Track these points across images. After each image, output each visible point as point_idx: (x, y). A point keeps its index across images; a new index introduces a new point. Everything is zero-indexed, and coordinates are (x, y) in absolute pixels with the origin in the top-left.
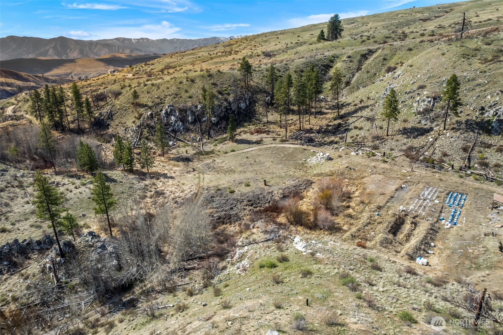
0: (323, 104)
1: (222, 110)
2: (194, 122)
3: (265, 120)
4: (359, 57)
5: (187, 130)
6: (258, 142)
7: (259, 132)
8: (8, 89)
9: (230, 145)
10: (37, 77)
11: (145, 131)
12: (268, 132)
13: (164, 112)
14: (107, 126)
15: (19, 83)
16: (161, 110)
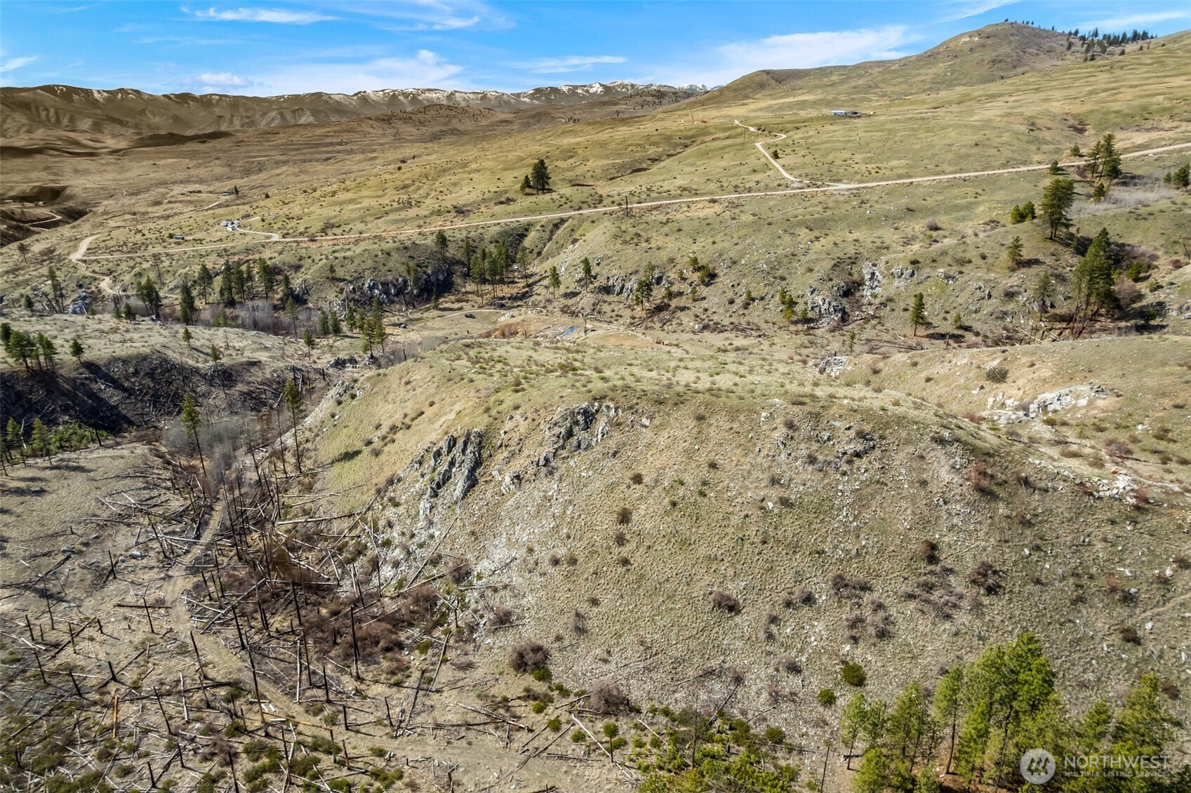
0: (516, 274)
2: (397, 295)
3: (463, 290)
4: (551, 227)
5: (393, 302)
6: (461, 309)
7: (458, 301)
9: (435, 313)
11: (352, 304)
12: (467, 301)
13: (367, 285)
14: (305, 302)
16: (363, 284)
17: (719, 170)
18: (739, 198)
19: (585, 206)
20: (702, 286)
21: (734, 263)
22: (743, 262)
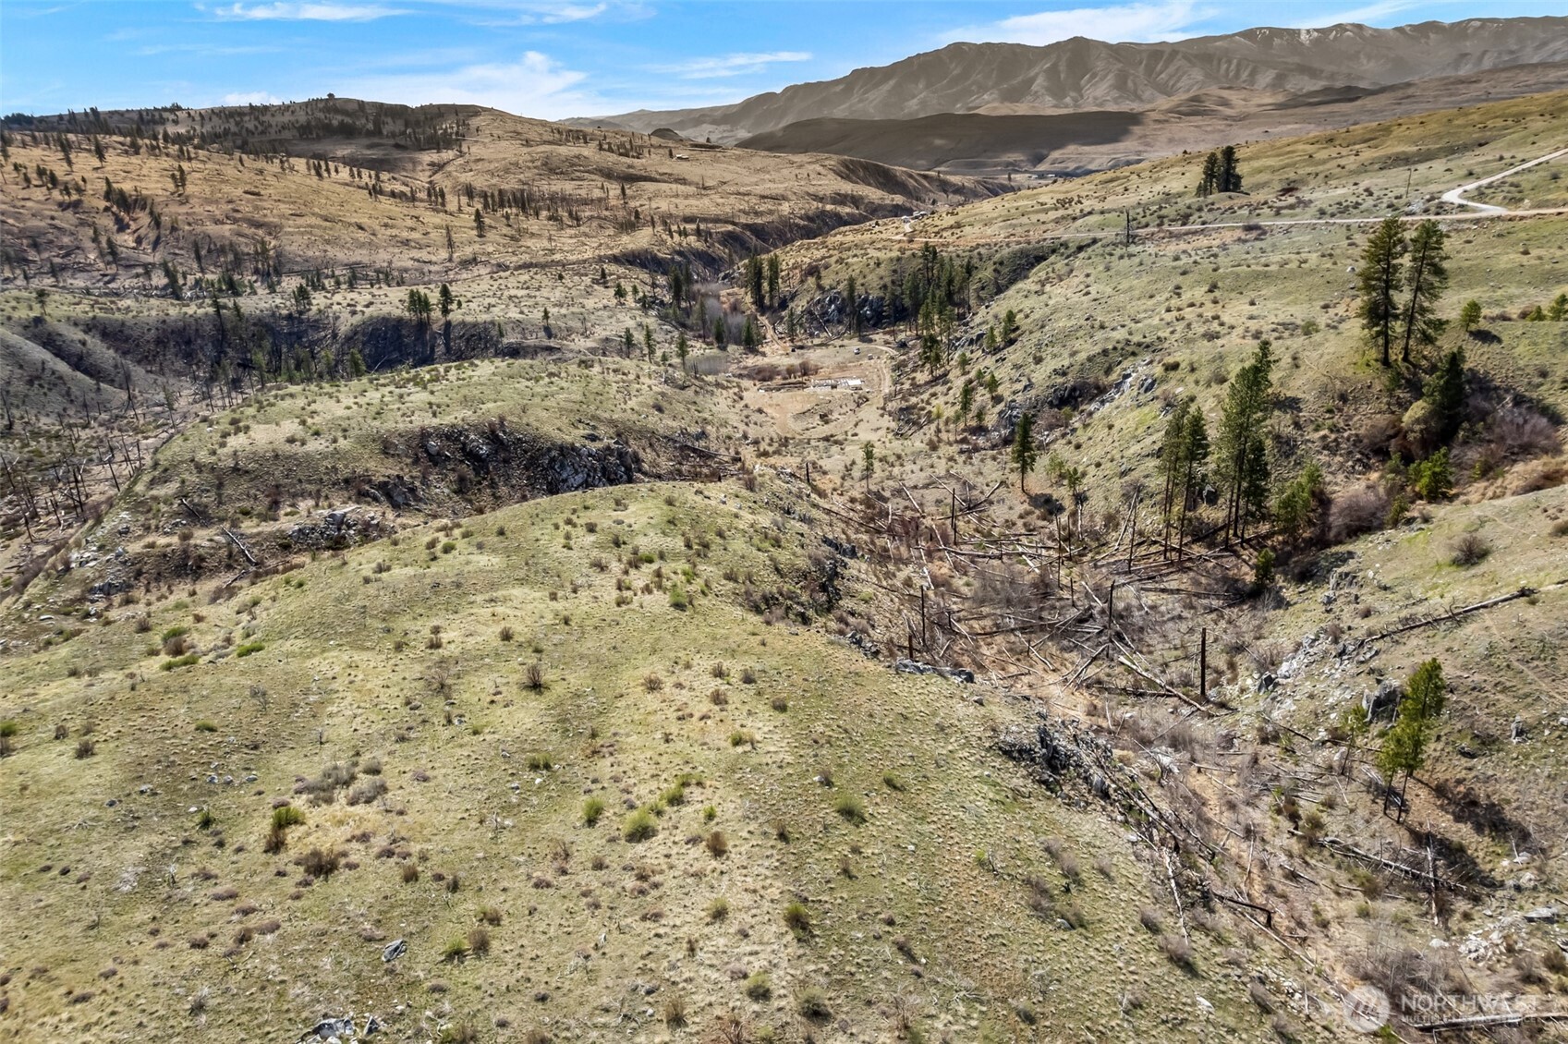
1: (882, 305)
12: (894, 334)
16: (830, 296)
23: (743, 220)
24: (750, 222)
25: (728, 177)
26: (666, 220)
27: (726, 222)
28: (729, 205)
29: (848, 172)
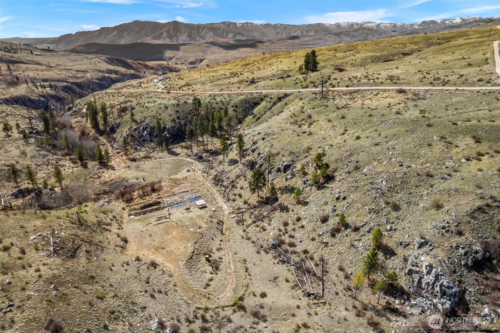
1: (174, 130)
2: (156, 136)
4: (276, 99)
5: (151, 141)
6: (177, 155)
7: (186, 147)
8: (113, 76)
9: (164, 154)
10: (139, 63)
11: (129, 139)
13: (142, 128)
14: (115, 132)
15: (123, 70)
16: (141, 126)
17: (438, 63)
18: (428, 90)
19: (312, 85)
20: (314, 188)
21: (357, 168)
22: (365, 170)
23: (71, 80)
24: (74, 81)
25: (60, 63)
26: (33, 81)
27: (63, 81)
28: (63, 75)
29: (110, 61)
